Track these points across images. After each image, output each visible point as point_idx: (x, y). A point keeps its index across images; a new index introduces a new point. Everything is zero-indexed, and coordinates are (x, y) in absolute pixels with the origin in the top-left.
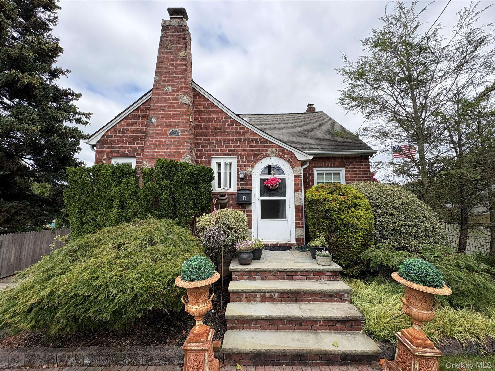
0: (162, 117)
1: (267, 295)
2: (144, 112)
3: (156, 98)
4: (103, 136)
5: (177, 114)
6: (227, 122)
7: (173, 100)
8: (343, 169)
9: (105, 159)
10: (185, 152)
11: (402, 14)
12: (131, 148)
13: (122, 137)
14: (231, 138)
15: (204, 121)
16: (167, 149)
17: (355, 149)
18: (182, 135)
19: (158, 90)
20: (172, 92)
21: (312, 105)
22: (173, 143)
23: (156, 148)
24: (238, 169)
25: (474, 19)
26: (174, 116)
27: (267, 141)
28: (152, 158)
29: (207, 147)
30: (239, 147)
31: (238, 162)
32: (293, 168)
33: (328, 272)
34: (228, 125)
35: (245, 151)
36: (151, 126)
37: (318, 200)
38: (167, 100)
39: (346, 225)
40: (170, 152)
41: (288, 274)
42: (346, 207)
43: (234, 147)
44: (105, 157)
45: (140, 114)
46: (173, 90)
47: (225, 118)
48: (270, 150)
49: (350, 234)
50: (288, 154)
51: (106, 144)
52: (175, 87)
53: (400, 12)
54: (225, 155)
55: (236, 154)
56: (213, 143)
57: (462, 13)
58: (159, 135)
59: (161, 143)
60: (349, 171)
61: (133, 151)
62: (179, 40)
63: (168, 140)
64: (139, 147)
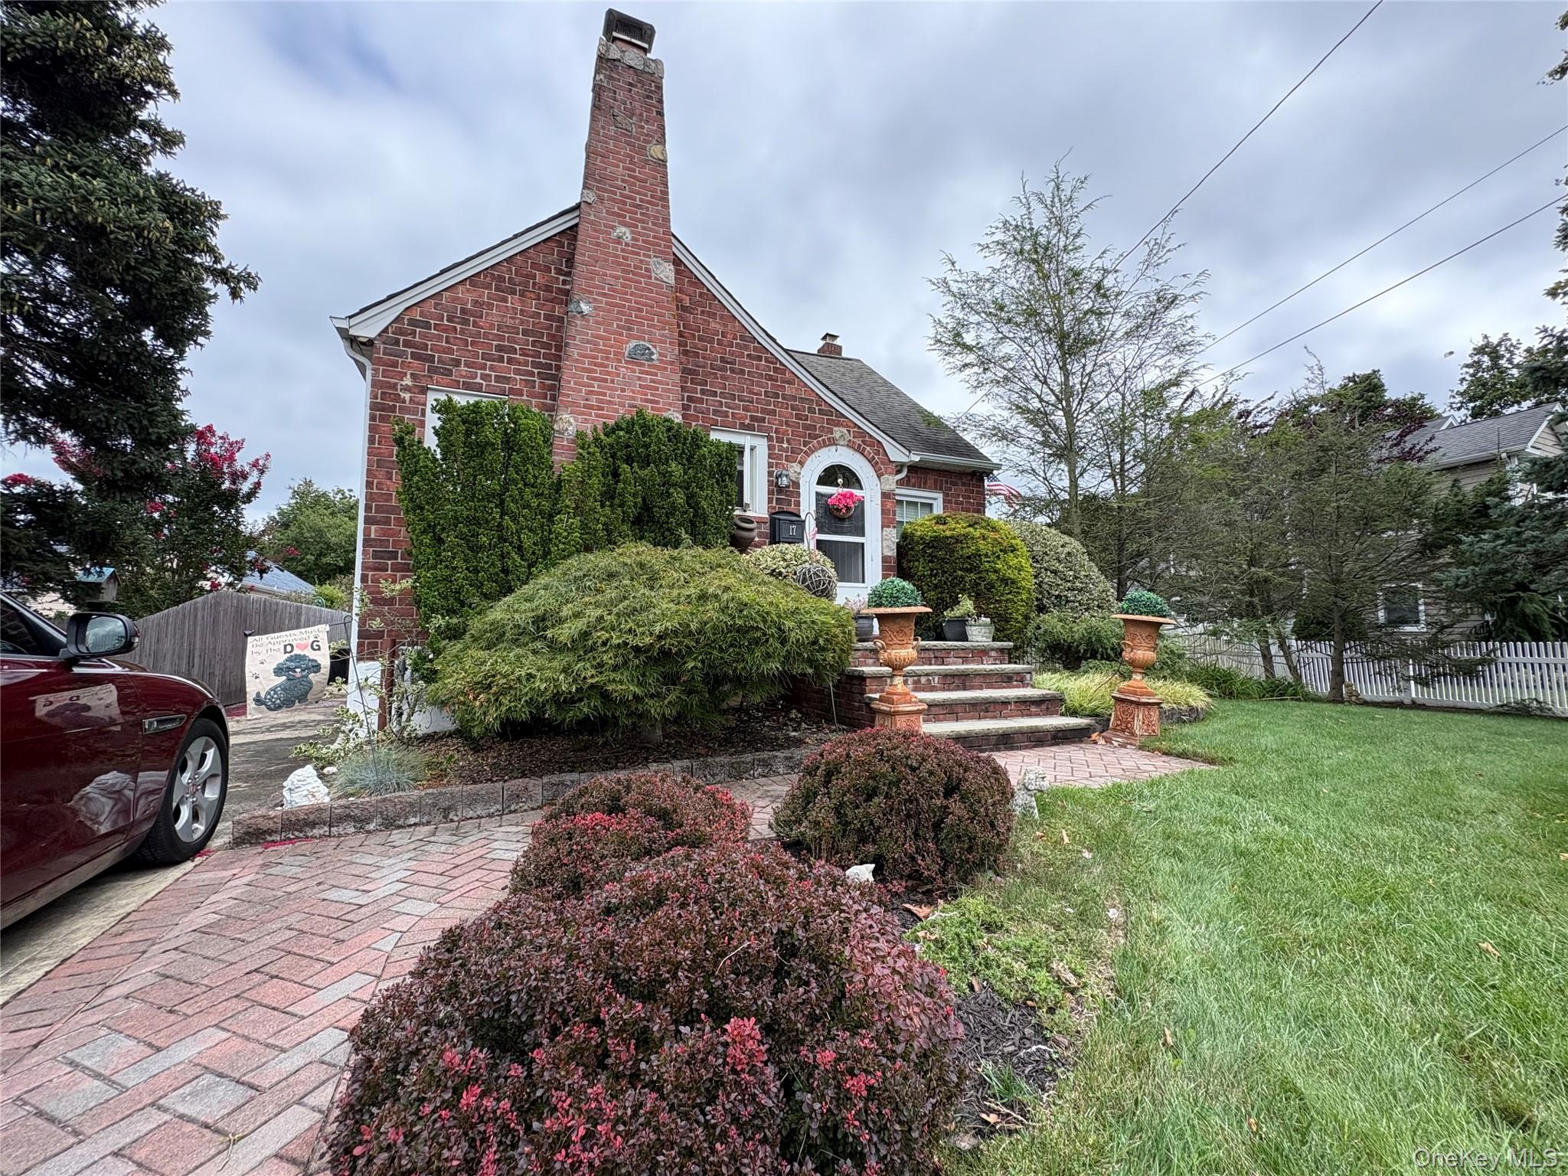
0: (607, 303)
1: (923, 680)
2: (527, 276)
3: (590, 249)
4: (397, 320)
5: (646, 305)
6: (746, 348)
7: (636, 267)
8: (940, 496)
9: (406, 389)
10: (670, 404)
11: (1056, 200)
12: (492, 368)
13: (462, 331)
14: (756, 389)
15: (694, 335)
16: (623, 390)
17: (961, 455)
18: (661, 361)
19: (596, 231)
20: (633, 246)
21: (834, 337)
22: (639, 379)
23: (596, 384)
24: (770, 465)
25: (1165, 258)
26: (641, 310)
27: (831, 411)
28: (585, 406)
29: (701, 401)
30: (773, 413)
31: (770, 448)
32: (879, 477)
33: (992, 650)
34: (749, 356)
35: (787, 424)
36: (578, 322)
37: (952, 537)
38: (620, 264)
39: (1005, 581)
40: (633, 398)
41: (938, 654)
42: (1001, 550)
43: (763, 411)
44: (408, 381)
45: (517, 280)
46: (633, 239)
47: (742, 338)
48: (838, 432)
49: (1010, 596)
50: (871, 445)
51: (407, 344)
52: (639, 234)
53: (1053, 197)
54: (743, 426)
55: (768, 430)
56: (715, 394)
57: (1151, 245)
58: (601, 351)
59: (608, 373)
60: (950, 502)
61: (498, 379)
62: (648, 111)
63: (627, 368)
64: (517, 372)
